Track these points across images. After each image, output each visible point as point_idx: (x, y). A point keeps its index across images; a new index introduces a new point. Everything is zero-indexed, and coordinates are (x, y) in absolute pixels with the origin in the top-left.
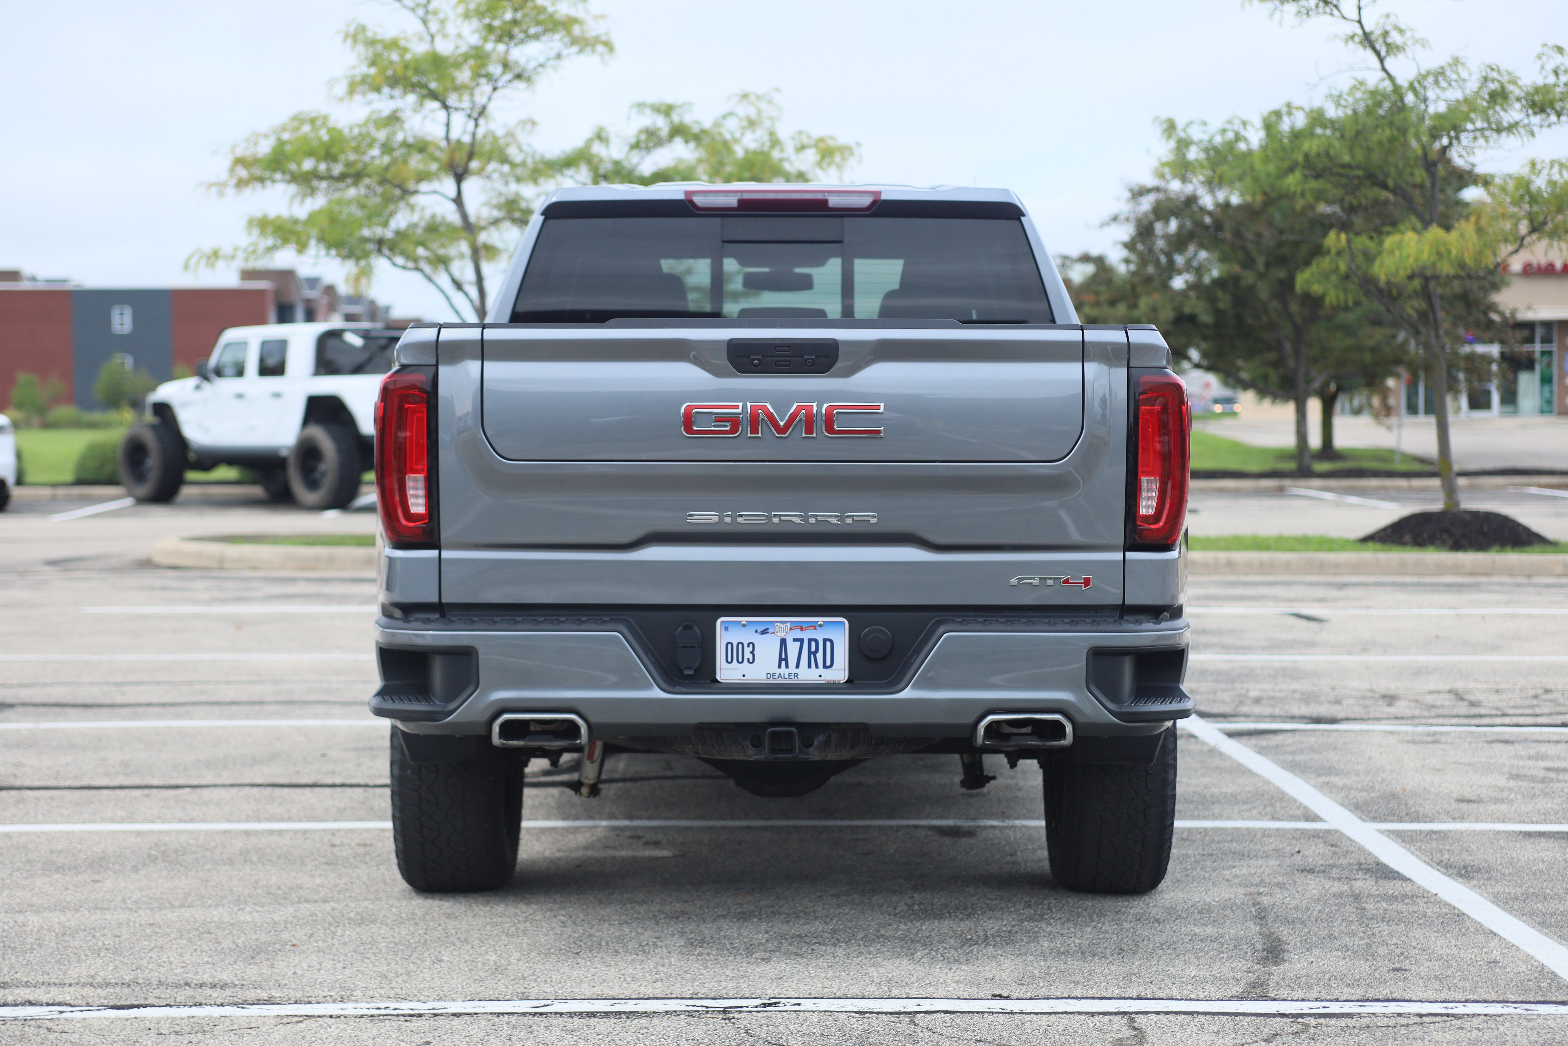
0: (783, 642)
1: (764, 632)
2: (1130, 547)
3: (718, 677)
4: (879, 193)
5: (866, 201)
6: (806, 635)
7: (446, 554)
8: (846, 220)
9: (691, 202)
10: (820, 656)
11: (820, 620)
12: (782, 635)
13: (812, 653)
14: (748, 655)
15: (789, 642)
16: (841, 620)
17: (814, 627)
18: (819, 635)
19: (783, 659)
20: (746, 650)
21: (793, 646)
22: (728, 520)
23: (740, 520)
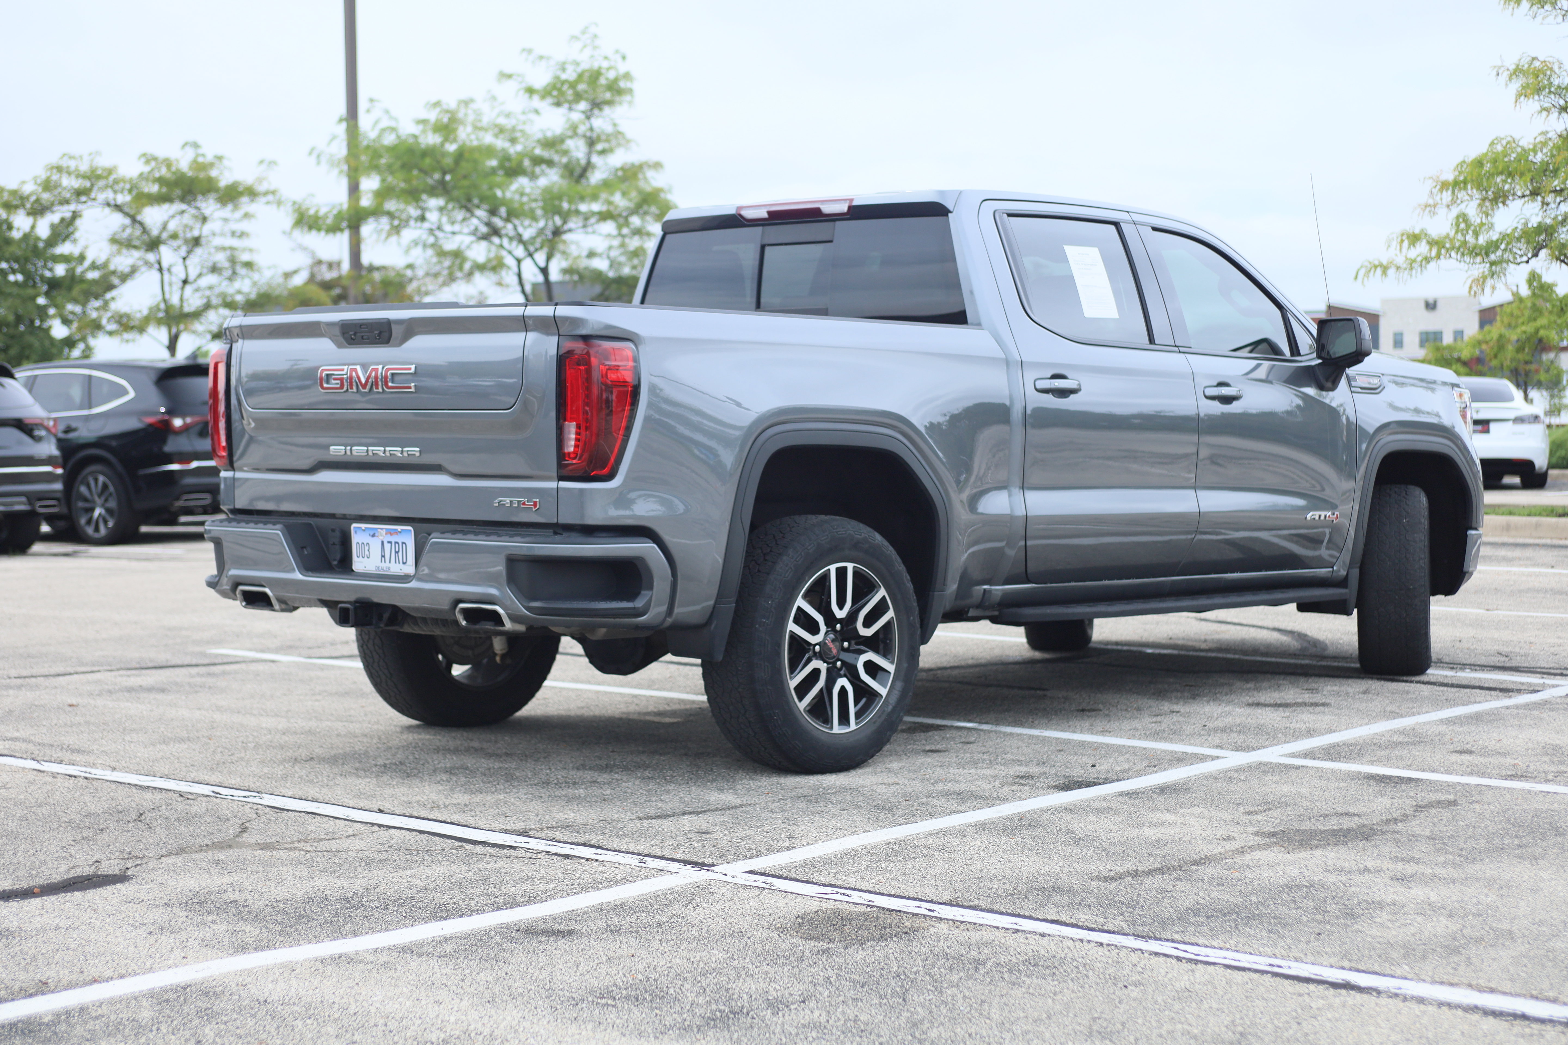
0: (383, 543)
1: (373, 536)
2: (561, 478)
3: (354, 568)
4: (851, 200)
5: (843, 208)
6: (393, 539)
7: (239, 475)
9: (740, 215)
10: (400, 554)
11: (399, 528)
12: (381, 538)
13: (397, 552)
14: (367, 553)
15: (385, 543)
16: (410, 528)
17: (397, 532)
18: (400, 539)
19: (383, 556)
20: (367, 548)
21: (387, 546)
22: (348, 453)
23: (354, 453)
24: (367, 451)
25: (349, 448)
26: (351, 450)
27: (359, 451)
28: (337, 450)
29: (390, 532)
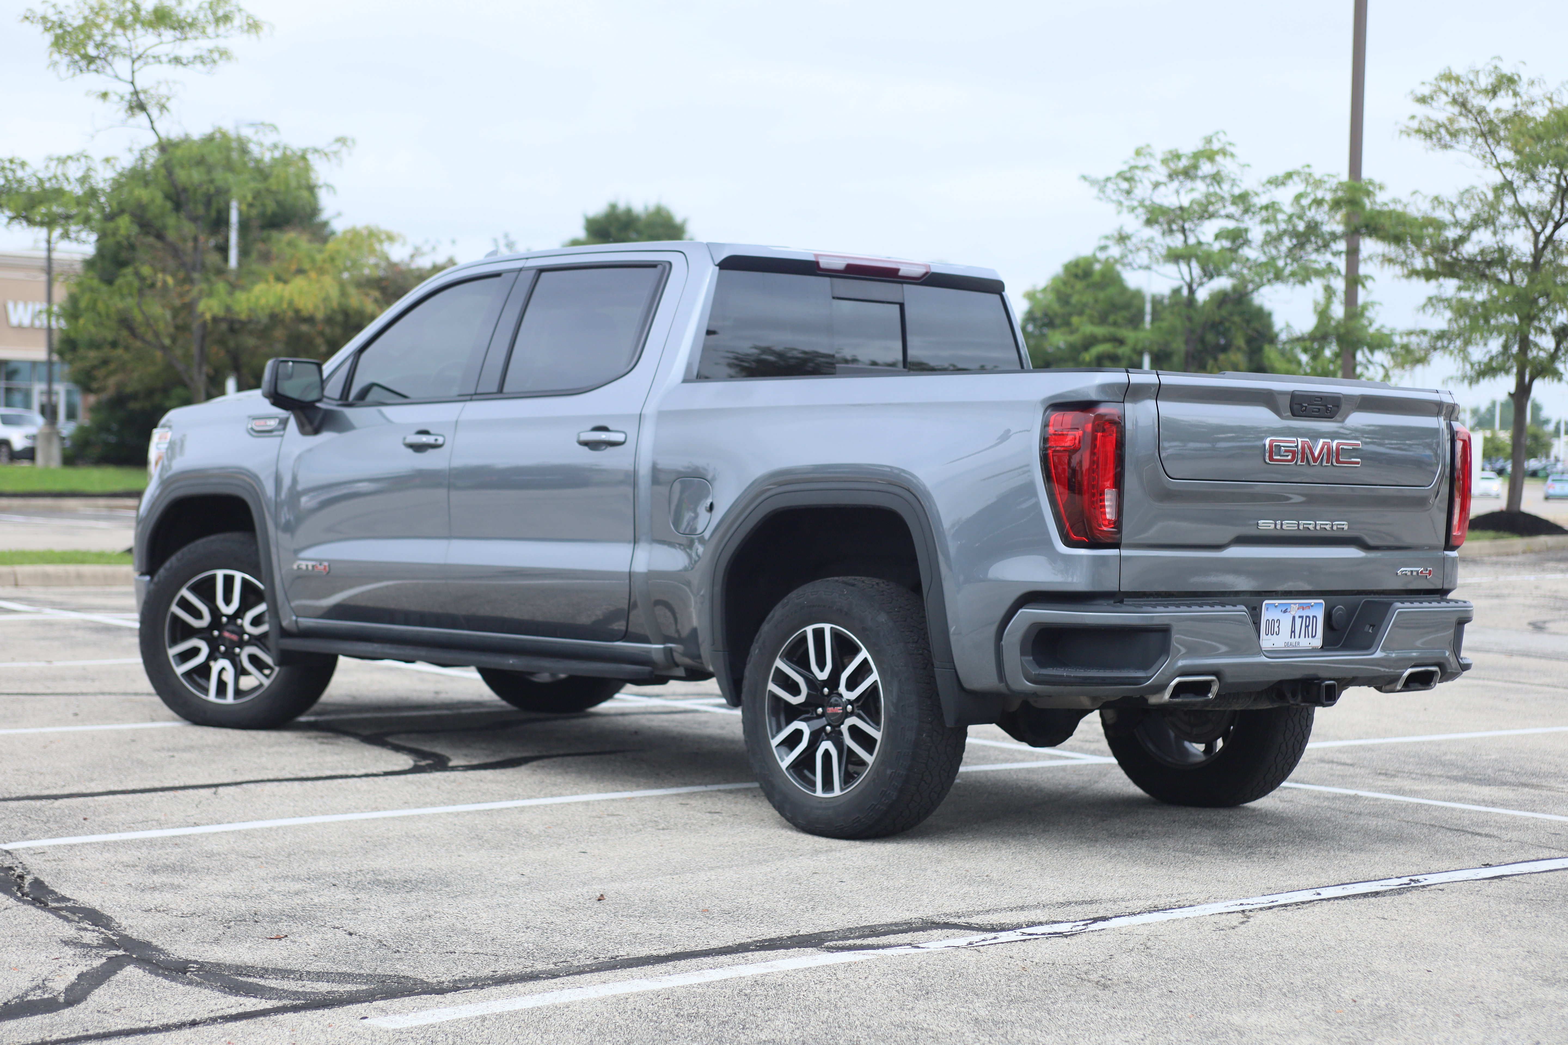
0: (1294, 618)
1: (1285, 611)
3: (1261, 646)
6: (1304, 613)
7: (1124, 552)
8: (905, 286)
9: (818, 263)
10: (1310, 628)
11: (1312, 602)
12: (1293, 613)
13: (1307, 627)
14: (1276, 629)
15: (1297, 618)
16: (1322, 601)
17: (1310, 606)
18: (1310, 613)
19: (1293, 632)
20: (1277, 625)
21: (1298, 621)
22: (1278, 527)
23: (1284, 527)
24: (1298, 525)
25: (1279, 522)
26: (1282, 524)
27: (1289, 526)
28: (1266, 525)
29: (1302, 607)
